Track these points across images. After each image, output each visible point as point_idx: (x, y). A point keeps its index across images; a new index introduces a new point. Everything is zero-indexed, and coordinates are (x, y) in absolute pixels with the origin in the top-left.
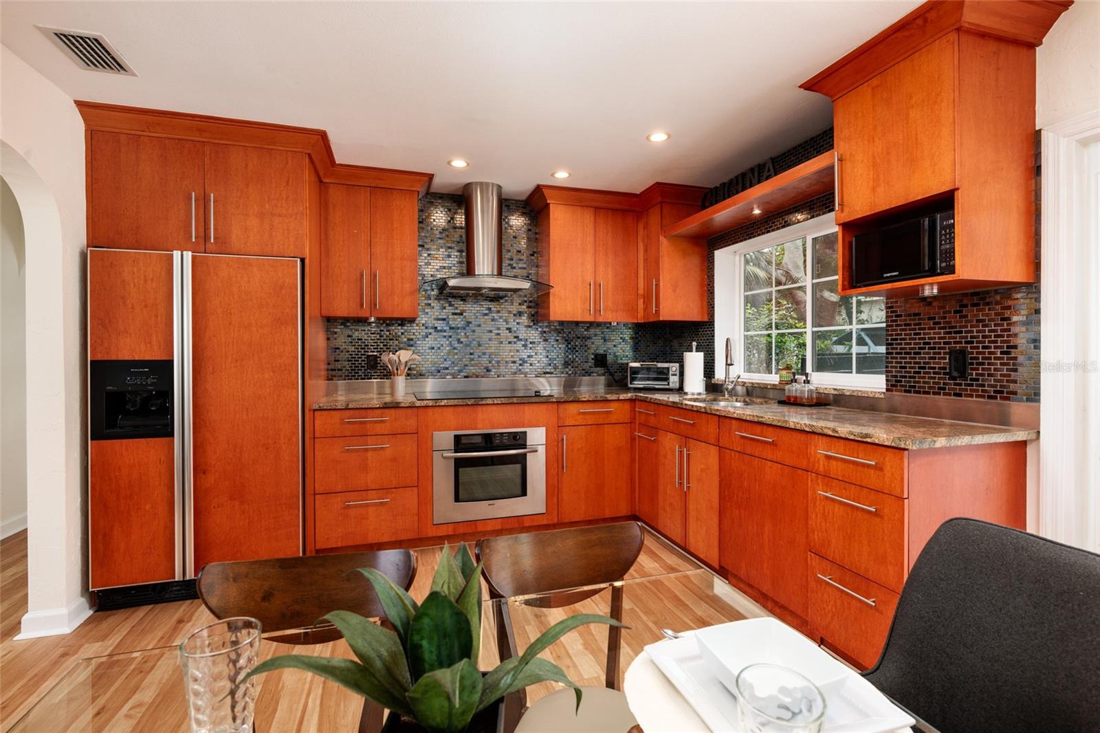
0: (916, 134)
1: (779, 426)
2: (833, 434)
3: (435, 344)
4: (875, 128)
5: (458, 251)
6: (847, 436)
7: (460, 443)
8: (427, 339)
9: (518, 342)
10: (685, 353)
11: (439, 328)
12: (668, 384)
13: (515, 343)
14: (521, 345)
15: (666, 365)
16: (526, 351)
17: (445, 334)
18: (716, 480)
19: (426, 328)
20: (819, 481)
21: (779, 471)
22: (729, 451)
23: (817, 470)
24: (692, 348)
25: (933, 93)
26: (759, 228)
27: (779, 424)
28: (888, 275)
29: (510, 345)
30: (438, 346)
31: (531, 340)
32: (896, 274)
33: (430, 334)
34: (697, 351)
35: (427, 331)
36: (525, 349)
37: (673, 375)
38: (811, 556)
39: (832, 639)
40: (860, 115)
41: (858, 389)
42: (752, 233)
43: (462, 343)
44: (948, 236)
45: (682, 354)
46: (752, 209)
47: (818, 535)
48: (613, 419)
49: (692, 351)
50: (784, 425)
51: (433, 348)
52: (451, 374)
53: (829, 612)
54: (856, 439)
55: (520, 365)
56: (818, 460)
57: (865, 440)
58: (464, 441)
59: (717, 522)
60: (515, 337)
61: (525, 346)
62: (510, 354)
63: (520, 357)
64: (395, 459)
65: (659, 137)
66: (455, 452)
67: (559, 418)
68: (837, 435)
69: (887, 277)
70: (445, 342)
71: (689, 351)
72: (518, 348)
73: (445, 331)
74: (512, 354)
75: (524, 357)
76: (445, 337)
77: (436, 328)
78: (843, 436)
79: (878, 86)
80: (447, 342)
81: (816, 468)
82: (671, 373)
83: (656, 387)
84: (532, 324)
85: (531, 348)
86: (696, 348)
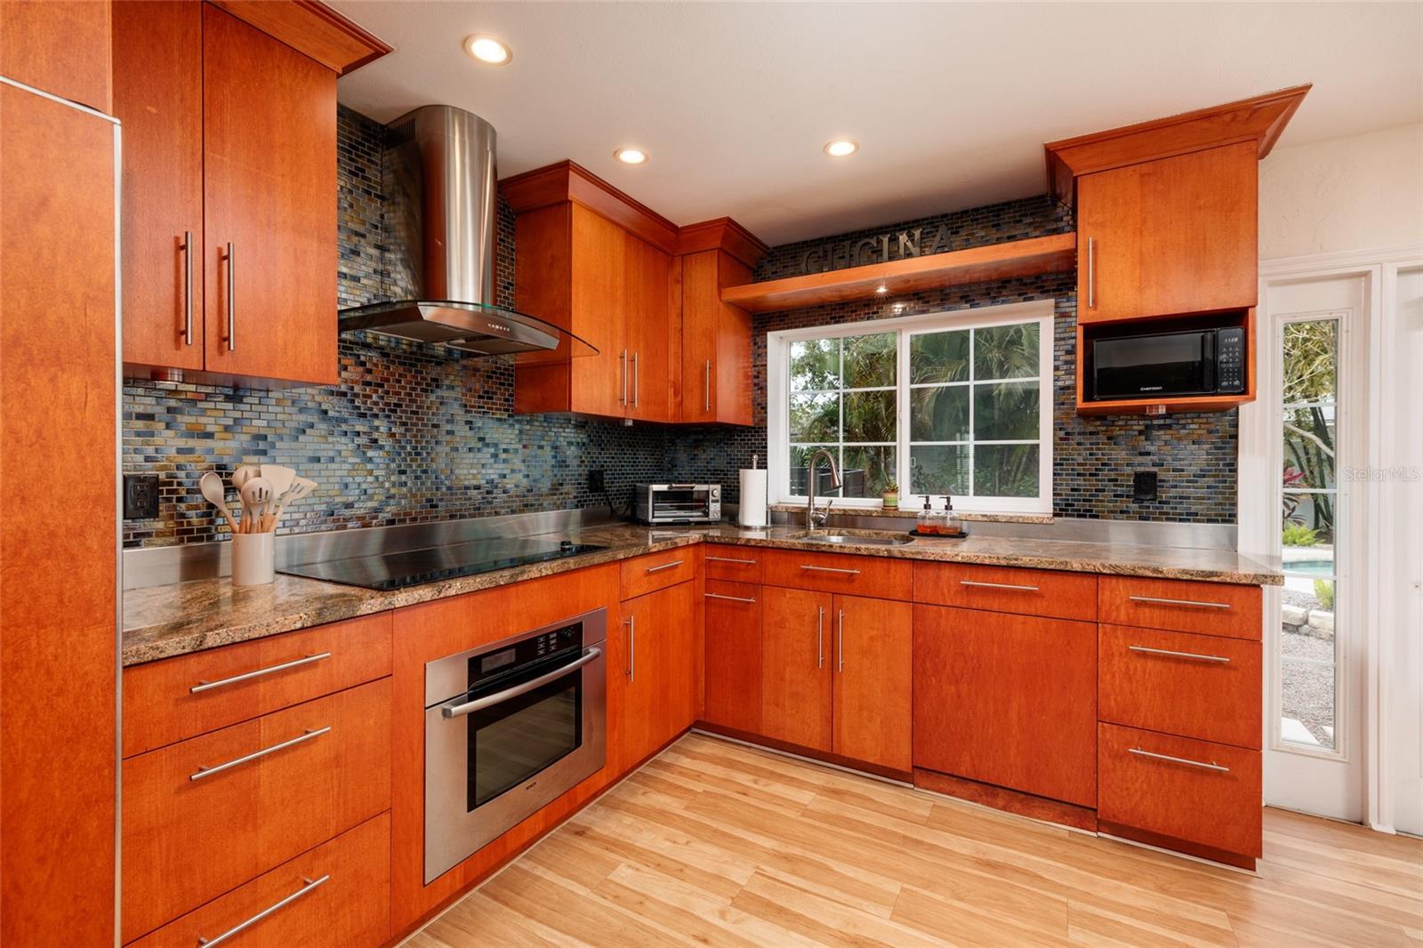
0: (1205, 239)
1: (1051, 570)
2: (1155, 575)
3: (326, 451)
4: (1144, 221)
5: (377, 247)
6: (1179, 576)
7: (481, 675)
8: (301, 438)
9: (485, 450)
10: (741, 470)
11: (331, 413)
12: (707, 514)
13: (479, 450)
14: (489, 456)
15: (704, 487)
16: (496, 466)
17: (344, 427)
18: (906, 649)
19: (301, 411)
20: (1119, 633)
21: (1041, 627)
22: (935, 608)
23: (1115, 620)
24: (752, 463)
25: (1229, 200)
26: (852, 312)
27: (1052, 567)
28: (1147, 389)
29: (471, 455)
30: (331, 454)
31: (505, 446)
32: (1158, 388)
33: (312, 426)
34: (758, 468)
35: (303, 418)
36: (495, 462)
37: (713, 501)
38: (1103, 727)
39: (1142, 822)
40: (1121, 201)
41: (1019, 515)
42: (843, 317)
43: (381, 448)
44: (1231, 355)
45: (738, 471)
46: (877, 286)
47: (1115, 700)
48: (678, 576)
49: (751, 468)
50: (1062, 567)
51: (318, 460)
52: (359, 518)
53: (1136, 791)
54: (1194, 578)
55: (488, 492)
56: (1117, 608)
57: (1208, 579)
58: (486, 666)
59: (908, 706)
60: (482, 439)
61: (495, 456)
62: (471, 471)
63: (488, 477)
64: (337, 758)
65: (841, 149)
66: (472, 698)
67: (622, 587)
68: (1160, 576)
69: (1146, 391)
70: (345, 445)
71: (747, 468)
72: (483, 461)
73: (345, 421)
74: (475, 471)
75: (492, 477)
76: (345, 433)
77: (326, 412)
78: (1170, 576)
79: (1149, 174)
80: (351, 446)
81: (1113, 618)
82: (711, 498)
83: (691, 519)
84: (506, 417)
85: (505, 461)
86: (758, 463)
